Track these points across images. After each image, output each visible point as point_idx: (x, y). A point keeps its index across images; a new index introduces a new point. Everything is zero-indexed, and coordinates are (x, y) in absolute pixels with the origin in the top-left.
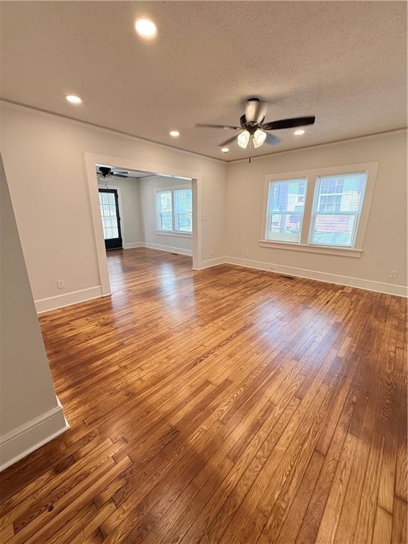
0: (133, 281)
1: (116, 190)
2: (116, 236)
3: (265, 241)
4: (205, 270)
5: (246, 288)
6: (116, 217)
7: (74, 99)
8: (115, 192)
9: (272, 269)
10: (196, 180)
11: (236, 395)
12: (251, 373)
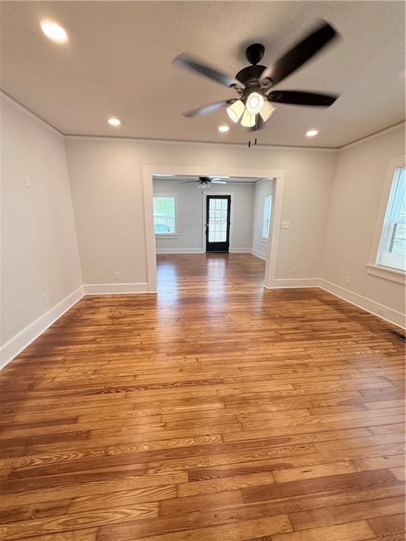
0: (187, 286)
1: (230, 196)
2: (224, 240)
3: (376, 266)
4: (275, 291)
5: (296, 329)
6: (226, 222)
7: (114, 122)
8: (228, 198)
9: (381, 313)
10: (276, 178)
11: (65, 457)
12: (117, 445)
